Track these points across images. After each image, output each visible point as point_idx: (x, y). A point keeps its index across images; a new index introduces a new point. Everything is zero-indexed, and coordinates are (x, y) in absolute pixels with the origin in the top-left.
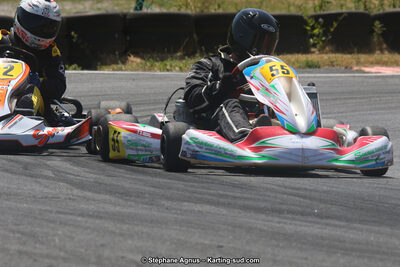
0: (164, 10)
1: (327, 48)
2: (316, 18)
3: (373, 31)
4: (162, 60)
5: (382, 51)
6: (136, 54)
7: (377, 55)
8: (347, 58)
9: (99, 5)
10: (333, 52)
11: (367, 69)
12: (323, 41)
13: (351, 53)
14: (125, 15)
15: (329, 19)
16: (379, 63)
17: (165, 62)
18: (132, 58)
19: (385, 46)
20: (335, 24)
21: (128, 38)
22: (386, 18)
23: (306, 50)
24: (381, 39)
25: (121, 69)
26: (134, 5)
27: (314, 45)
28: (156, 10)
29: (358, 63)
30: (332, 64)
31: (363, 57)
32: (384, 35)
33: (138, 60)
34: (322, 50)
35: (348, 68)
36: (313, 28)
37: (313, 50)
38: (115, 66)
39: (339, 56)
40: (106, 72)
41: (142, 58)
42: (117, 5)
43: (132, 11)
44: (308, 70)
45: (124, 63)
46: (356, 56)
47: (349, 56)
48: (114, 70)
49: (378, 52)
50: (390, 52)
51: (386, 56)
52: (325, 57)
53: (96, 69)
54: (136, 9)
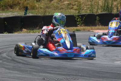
0: (33, 15)
1: (82, 25)
2: (79, 16)
3: (96, 19)
4: (33, 30)
5: (99, 25)
6: (25, 28)
7: (97, 27)
8: (89, 28)
9: (13, 14)
10: (84, 26)
11: (95, 31)
12: (81, 23)
13: (90, 26)
14: (21, 17)
15: (83, 16)
16: (98, 29)
17: (34, 30)
18: (24, 29)
19: (100, 24)
20: (84, 18)
21: (22, 23)
22: (100, 15)
23: (76, 26)
24: (99, 22)
25: (20, 33)
26: (24, 13)
27: (79, 24)
28: (31, 15)
29: (92, 29)
30: (84, 30)
31: (93, 27)
32: (99, 20)
33: (26, 30)
34: (81, 26)
35: (89, 31)
36: (78, 19)
37: (78, 26)
38: (18, 32)
39: (86, 27)
40: (16, 34)
41: (27, 29)
42: (19, 13)
43: (23, 15)
44: (77, 32)
45: (21, 31)
46: (91, 27)
47: (89, 27)
48: (18, 33)
49: (98, 26)
50: (101, 26)
51: (100, 27)
52: (82, 28)
53: (13, 33)
54: (24, 14)
